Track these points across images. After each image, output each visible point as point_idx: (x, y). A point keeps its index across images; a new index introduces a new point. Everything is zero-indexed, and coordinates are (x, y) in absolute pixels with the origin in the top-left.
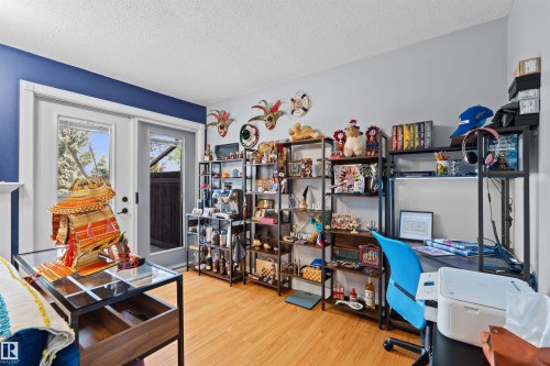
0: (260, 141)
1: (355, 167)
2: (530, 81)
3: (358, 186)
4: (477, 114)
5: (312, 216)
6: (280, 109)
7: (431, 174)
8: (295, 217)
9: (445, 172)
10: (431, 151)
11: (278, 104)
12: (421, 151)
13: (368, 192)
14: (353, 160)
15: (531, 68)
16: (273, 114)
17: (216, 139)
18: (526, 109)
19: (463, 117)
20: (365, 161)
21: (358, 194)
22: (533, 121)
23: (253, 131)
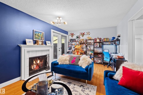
0: (80, 39)
1: (98, 44)
2: (119, 36)
3: (98, 46)
4: (114, 38)
5: (91, 50)
6: (84, 34)
7: (108, 45)
8: (87, 51)
9: (110, 44)
10: (108, 42)
11: (84, 33)
12: (107, 42)
13: (100, 47)
14: (98, 42)
15: (119, 35)
16: (83, 34)
17: (71, 38)
18: (119, 39)
19: (112, 38)
20: (99, 43)
21: (98, 47)
22: (120, 40)
23: (79, 37)
